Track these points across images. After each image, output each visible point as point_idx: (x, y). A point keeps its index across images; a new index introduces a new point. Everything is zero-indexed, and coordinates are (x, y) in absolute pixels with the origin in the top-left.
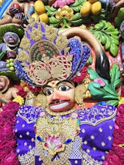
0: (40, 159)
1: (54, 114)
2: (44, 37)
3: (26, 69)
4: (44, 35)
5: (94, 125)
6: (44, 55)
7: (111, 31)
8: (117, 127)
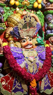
0: (27, 64)
1: (28, 50)
2: (30, 21)
3: (20, 31)
4: (30, 20)
5: (41, 52)
6: (28, 27)
7: (42, 16)
8: (47, 53)
